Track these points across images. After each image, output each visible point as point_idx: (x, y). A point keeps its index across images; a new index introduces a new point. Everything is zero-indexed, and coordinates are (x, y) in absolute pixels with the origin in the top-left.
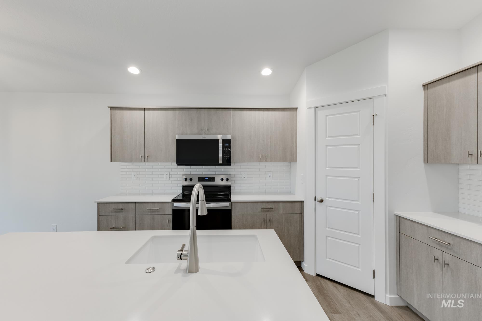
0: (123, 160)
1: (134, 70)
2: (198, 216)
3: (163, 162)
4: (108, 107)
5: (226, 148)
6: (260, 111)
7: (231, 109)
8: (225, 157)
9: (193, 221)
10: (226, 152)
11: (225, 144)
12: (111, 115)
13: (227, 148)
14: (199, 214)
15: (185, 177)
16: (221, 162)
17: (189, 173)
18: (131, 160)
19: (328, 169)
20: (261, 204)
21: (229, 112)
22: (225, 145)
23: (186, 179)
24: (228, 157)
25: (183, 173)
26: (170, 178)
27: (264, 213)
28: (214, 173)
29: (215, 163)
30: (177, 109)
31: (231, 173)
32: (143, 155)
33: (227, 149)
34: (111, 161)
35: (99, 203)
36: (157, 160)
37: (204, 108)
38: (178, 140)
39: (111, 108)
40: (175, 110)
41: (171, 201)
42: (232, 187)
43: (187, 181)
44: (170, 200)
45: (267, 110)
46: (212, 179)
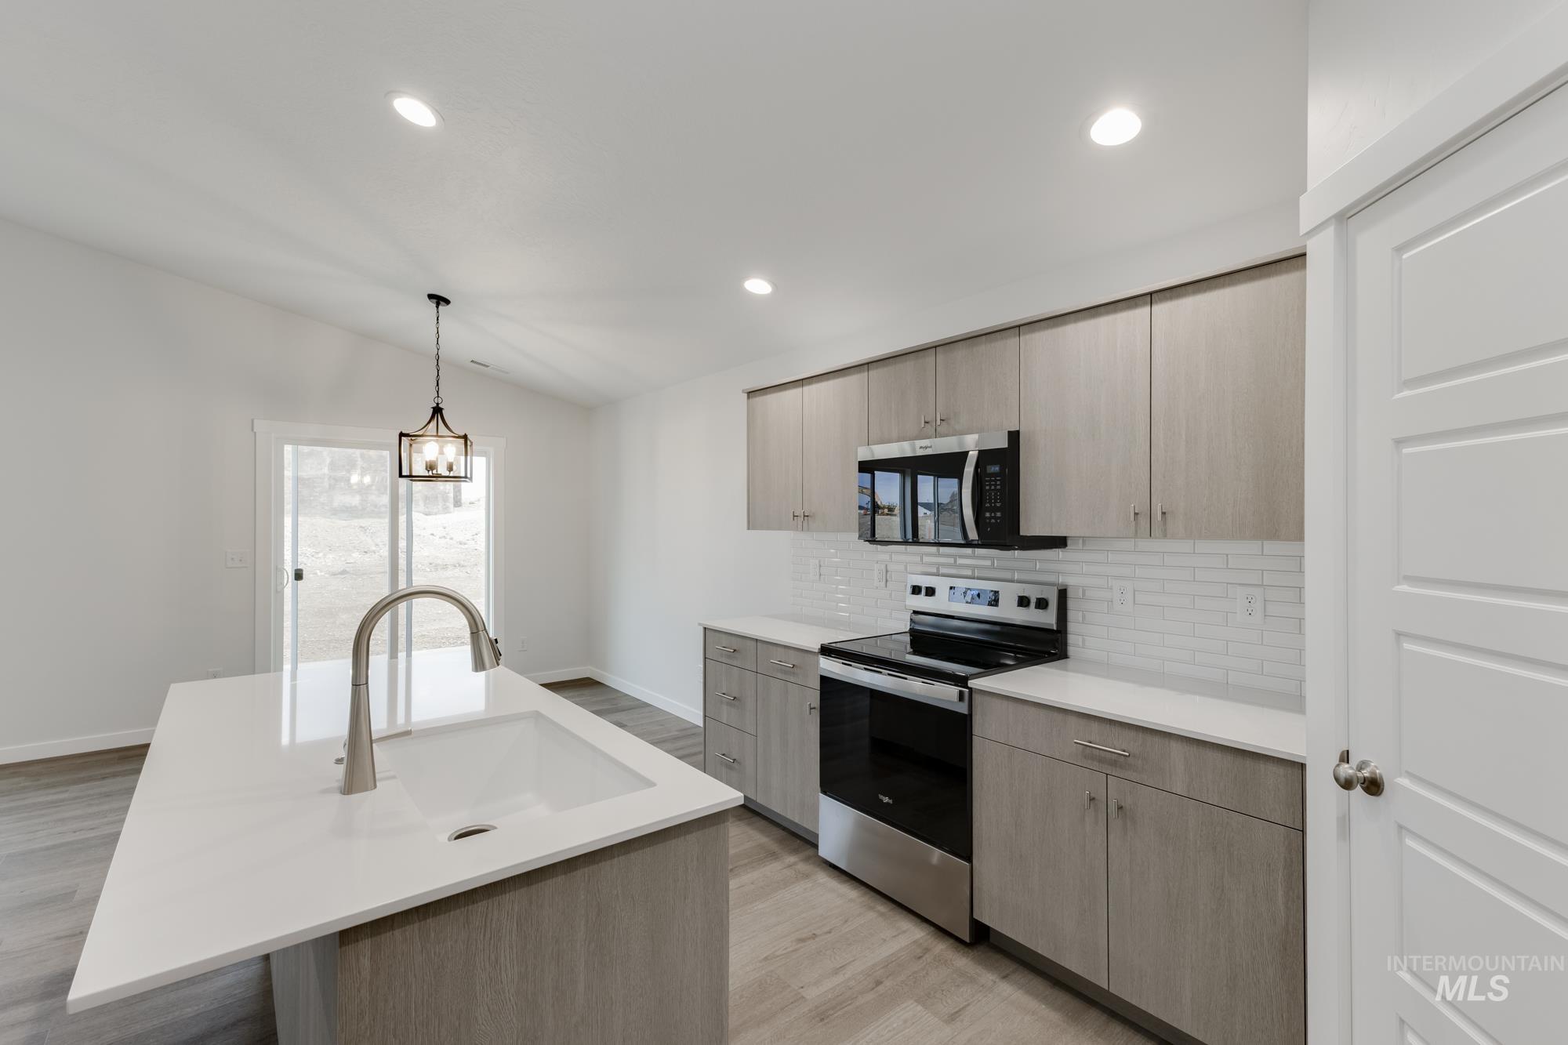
0: (766, 524)
1: (758, 286)
3: (839, 531)
4: (743, 391)
5: (991, 481)
6: (1136, 306)
7: (1019, 326)
10: (990, 499)
11: (988, 467)
12: (750, 412)
13: (996, 481)
16: (972, 534)
18: (779, 526)
19: (1404, 588)
20: (1083, 722)
22: (988, 471)
23: (915, 590)
24: (999, 514)
26: (887, 581)
27: (1095, 765)
28: (1008, 575)
30: (867, 366)
31: (1070, 580)
33: (996, 485)
35: (706, 628)
36: (825, 525)
37: (934, 345)
39: (751, 394)
40: (864, 371)
41: (817, 651)
43: (919, 597)
44: (816, 647)
45: (1167, 294)
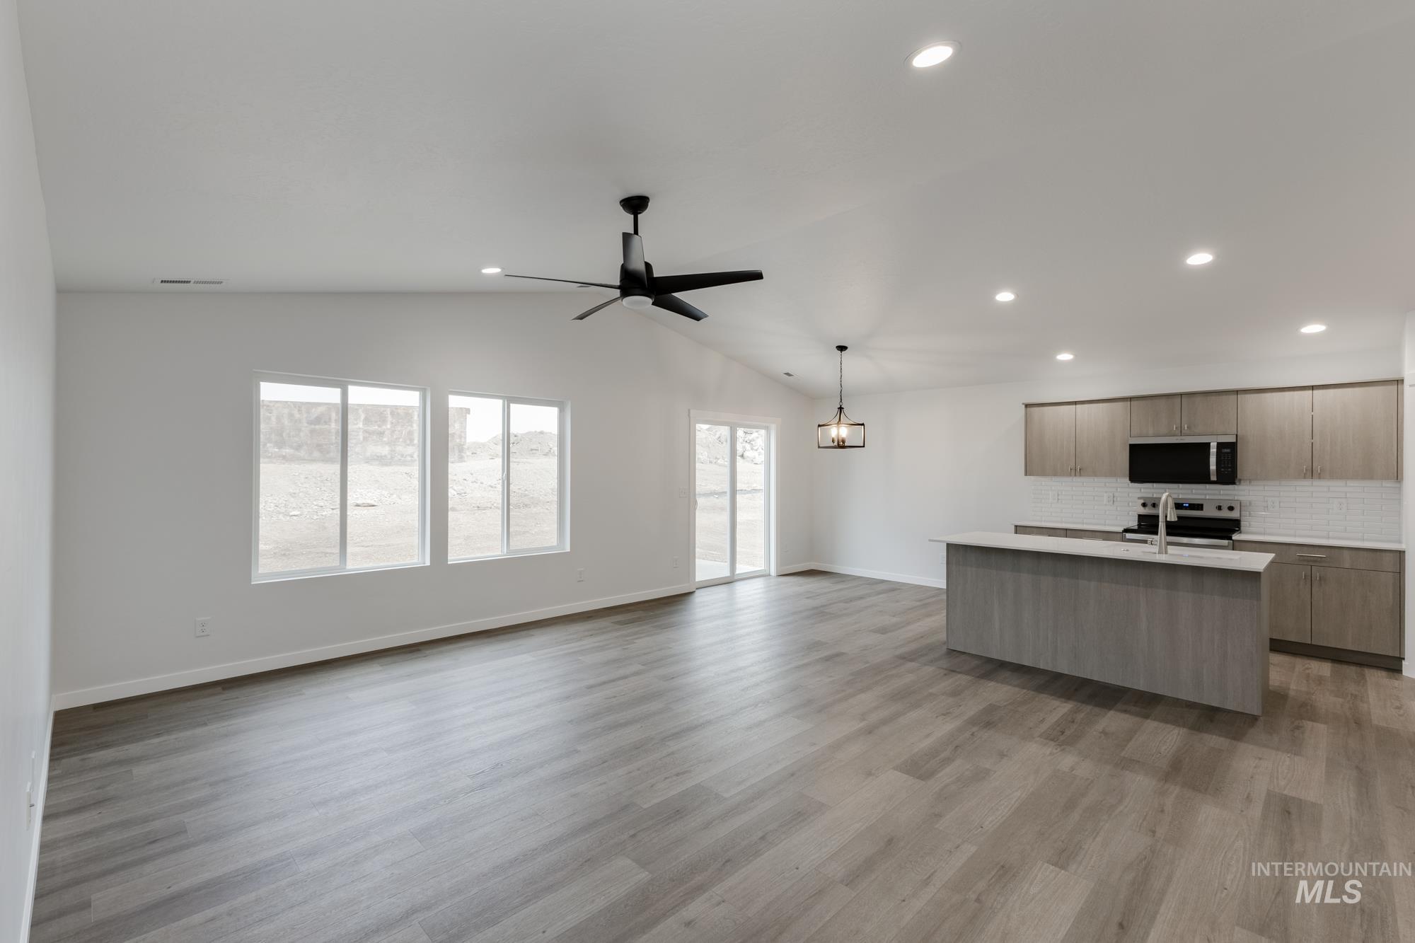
0: (1042, 473)
1: (1065, 357)
2: (1166, 521)
3: (1106, 476)
4: (1023, 404)
5: (1225, 456)
6: (1304, 390)
7: (1237, 392)
8: (1223, 470)
9: (1162, 527)
10: (1224, 463)
12: (1026, 414)
13: (1228, 456)
14: (1168, 519)
15: (1143, 501)
16: (1213, 478)
17: (1150, 496)
18: (1055, 473)
20: (1299, 548)
21: (1233, 397)
22: (1223, 451)
23: (1144, 505)
24: (1230, 470)
25: (1140, 495)
26: (1113, 501)
27: (1305, 563)
28: (1203, 497)
29: (1203, 478)
30: (1131, 399)
31: (1241, 498)
32: (1073, 465)
33: (1228, 458)
34: (1026, 475)
35: (1016, 526)
36: (1095, 474)
38: (1130, 445)
39: (1027, 406)
40: (1127, 401)
41: (1121, 531)
42: (1242, 523)
43: (1147, 508)
44: (1121, 529)
45: (1321, 387)
46: (1199, 507)
